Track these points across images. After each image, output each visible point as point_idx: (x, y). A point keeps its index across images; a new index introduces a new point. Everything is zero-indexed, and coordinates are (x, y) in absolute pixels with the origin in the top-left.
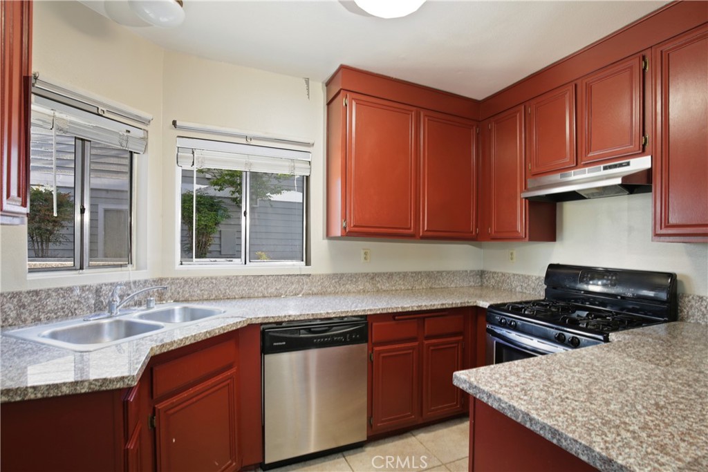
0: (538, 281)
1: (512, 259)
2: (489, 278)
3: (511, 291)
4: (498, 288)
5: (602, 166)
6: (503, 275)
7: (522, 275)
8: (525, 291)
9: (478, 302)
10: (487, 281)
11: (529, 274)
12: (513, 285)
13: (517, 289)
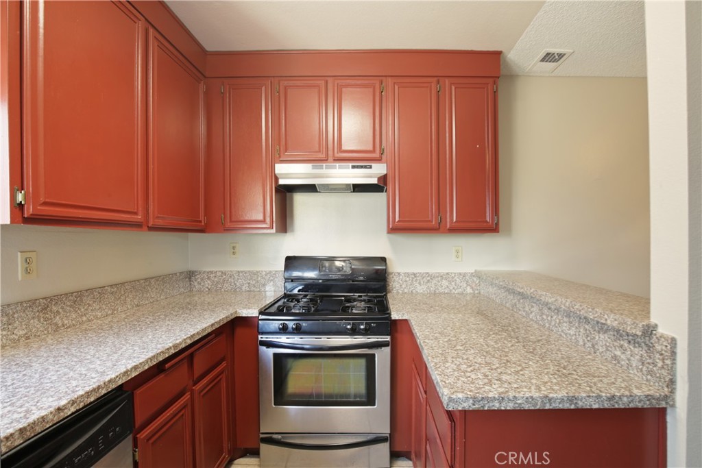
0: (268, 276)
1: (234, 253)
2: (202, 279)
3: (235, 291)
4: (216, 291)
5: (351, 165)
6: (224, 273)
7: (249, 271)
8: (253, 289)
9: (239, 311)
10: (199, 284)
11: (258, 270)
12: (238, 284)
13: (244, 288)
